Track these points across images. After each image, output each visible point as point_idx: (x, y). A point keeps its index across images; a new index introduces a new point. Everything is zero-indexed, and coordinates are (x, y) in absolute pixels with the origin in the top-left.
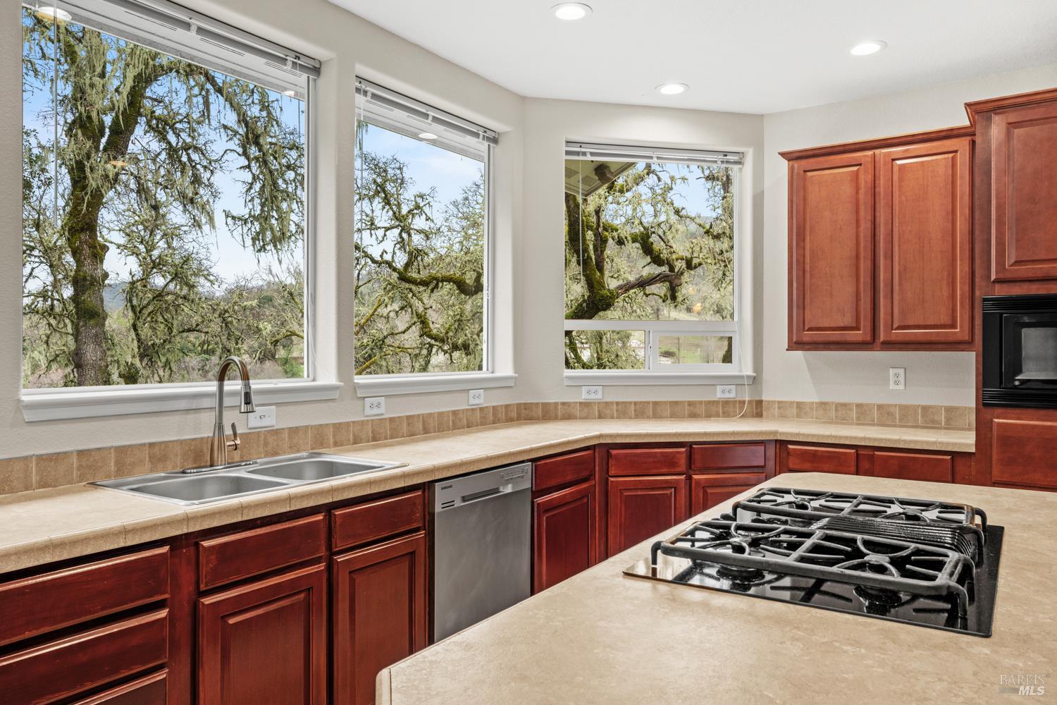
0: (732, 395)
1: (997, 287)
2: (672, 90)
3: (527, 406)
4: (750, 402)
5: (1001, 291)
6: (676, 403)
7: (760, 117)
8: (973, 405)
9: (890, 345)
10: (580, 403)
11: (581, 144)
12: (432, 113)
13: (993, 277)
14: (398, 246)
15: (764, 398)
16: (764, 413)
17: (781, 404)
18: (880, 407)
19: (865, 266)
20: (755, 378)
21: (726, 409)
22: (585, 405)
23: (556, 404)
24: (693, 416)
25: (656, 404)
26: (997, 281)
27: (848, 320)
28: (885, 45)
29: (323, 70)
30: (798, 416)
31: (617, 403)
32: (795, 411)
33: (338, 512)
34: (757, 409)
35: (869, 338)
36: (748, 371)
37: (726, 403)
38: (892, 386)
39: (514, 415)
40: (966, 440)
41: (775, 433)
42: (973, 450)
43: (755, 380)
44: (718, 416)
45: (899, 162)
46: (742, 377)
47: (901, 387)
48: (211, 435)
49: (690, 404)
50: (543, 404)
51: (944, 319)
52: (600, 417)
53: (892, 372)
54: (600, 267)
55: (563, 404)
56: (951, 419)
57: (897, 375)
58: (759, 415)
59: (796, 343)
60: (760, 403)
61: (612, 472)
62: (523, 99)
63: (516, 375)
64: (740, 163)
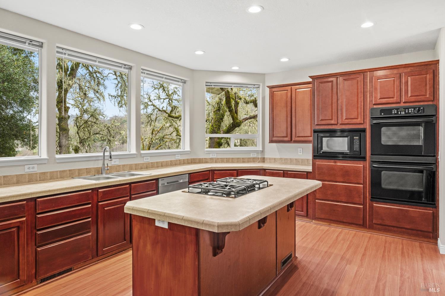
0: (255, 156)
2: (235, 68)
3: (194, 159)
4: (261, 158)
5: (318, 128)
6: (238, 158)
7: (264, 74)
8: (311, 158)
9: (296, 142)
10: (210, 158)
11: (211, 83)
12: (164, 76)
13: (316, 124)
14: (168, 105)
15: (265, 157)
16: (265, 161)
17: (270, 159)
18: (296, 159)
19: (289, 119)
20: (262, 151)
21: (254, 160)
22: (211, 159)
23: (203, 159)
24: (244, 162)
25: (232, 158)
26: (317, 125)
27: (285, 135)
28: (289, 59)
29: (132, 69)
30: (274, 162)
31: (221, 158)
32: (273, 160)
33: (132, 185)
34: (263, 160)
35: (290, 140)
36: (261, 149)
37: (254, 158)
38: (299, 154)
39: (190, 162)
40: (309, 168)
41: (263, 167)
42: (311, 171)
43: (263, 152)
44: (251, 162)
45: (298, 90)
46: (258, 151)
47: (301, 154)
48: (102, 166)
49: (243, 158)
50: (199, 159)
52: (216, 162)
53: (299, 149)
54: (236, 112)
55: (205, 159)
57: (300, 150)
58: (264, 162)
59: (271, 141)
60: (264, 158)
61: (215, 178)
62: (193, 70)
63: (191, 150)
64: (259, 87)
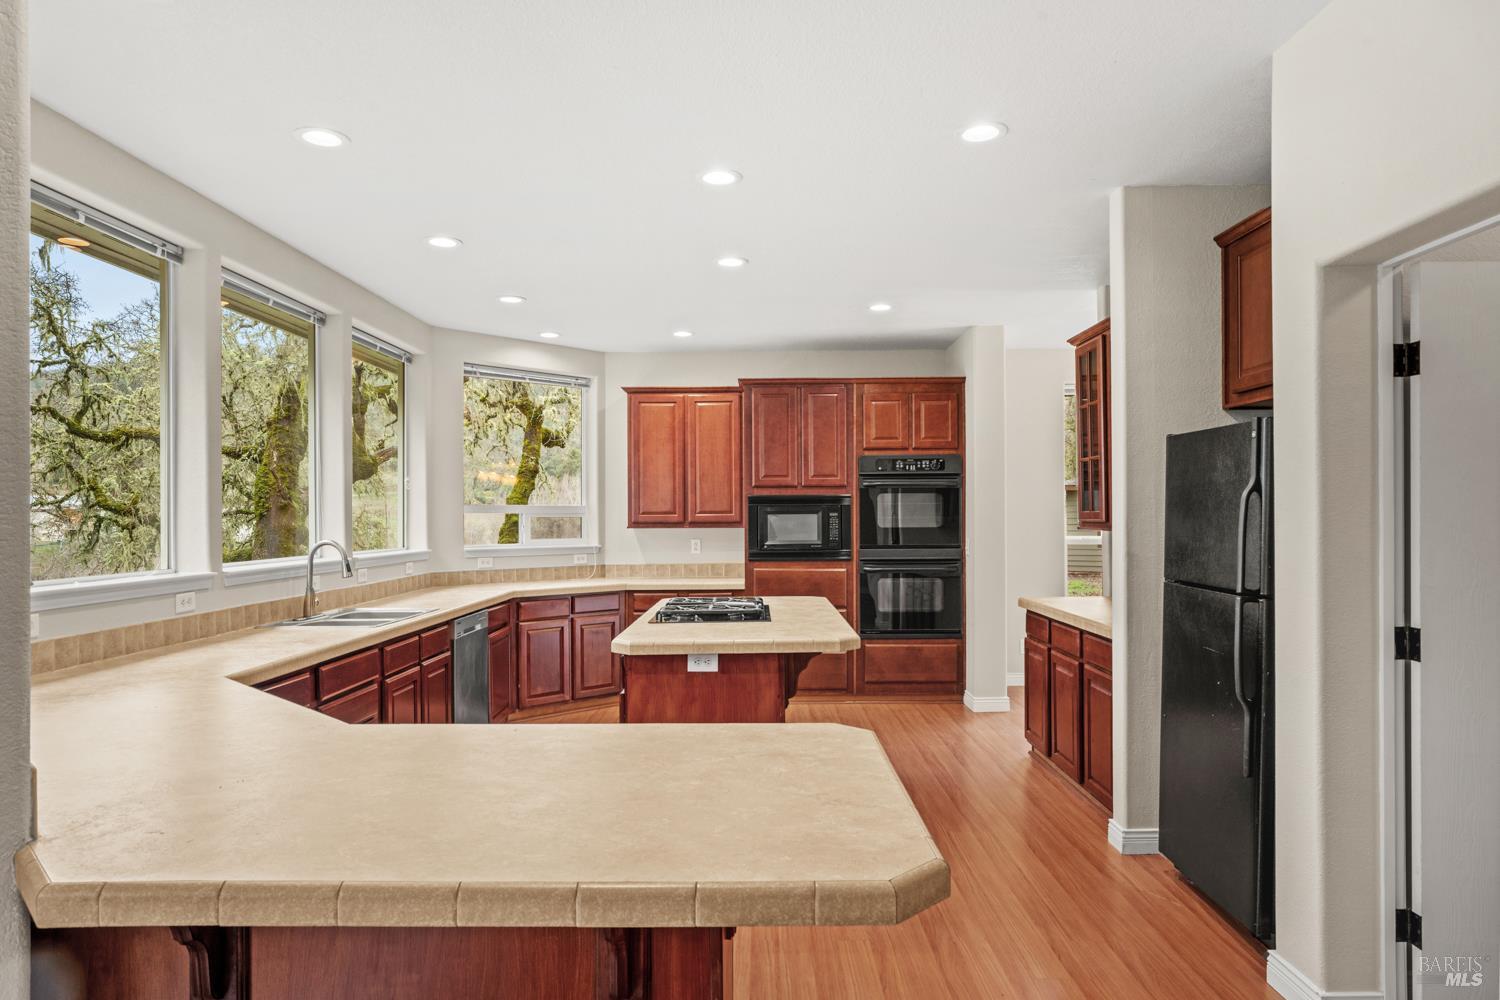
0: (585, 562)
1: (755, 490)
2: (549, 336)
3: (435, 576)
4: (597, 566)
5: (758, 493)
6: (546, 569)
7: (602, 354)
8: (743, 561)
9: (695, 524)
10: (477, 571)
11: (472, 365)
13: (753, 484)
15: (606, 564)
16: (607, 575)
17: (619, 568)
18: (686, 566)
19: (679, 471)
20: (600, 549)
21: (580, 572)
22: (481, 573)
23: (459, 573)
24: (558, 578)
25: (532, 570)
26: (756, 487)
27: (668, 507)
30: (631, 575)
31: (504, 571)
32: (629, 571)
33: (423, 636)
34: (602, 572)
35: (681, 520)
36: (595, 543)
37: (581, 568)
38: (693, 552)
39: (428, 582)
40: (740, 583)
41: (626, 585)
42: (743, 588)
43: (600, 550)
44: (575, 577)
45: (699, 404)
46: (592, 548)
47: (698, 552)
49: (556, 569)
50: (449, 573)
51: (725, 507)
52: (492, 582)
53: (693, 542)
55: (464, 572)
56: (729, 570)
57: (696, 544)
58: (603, 576)
59: (635, 523)
60: (603, 566)
61: (522, 618)
62: (432, 329)
63: (430, 550)
64: (586, 386)
